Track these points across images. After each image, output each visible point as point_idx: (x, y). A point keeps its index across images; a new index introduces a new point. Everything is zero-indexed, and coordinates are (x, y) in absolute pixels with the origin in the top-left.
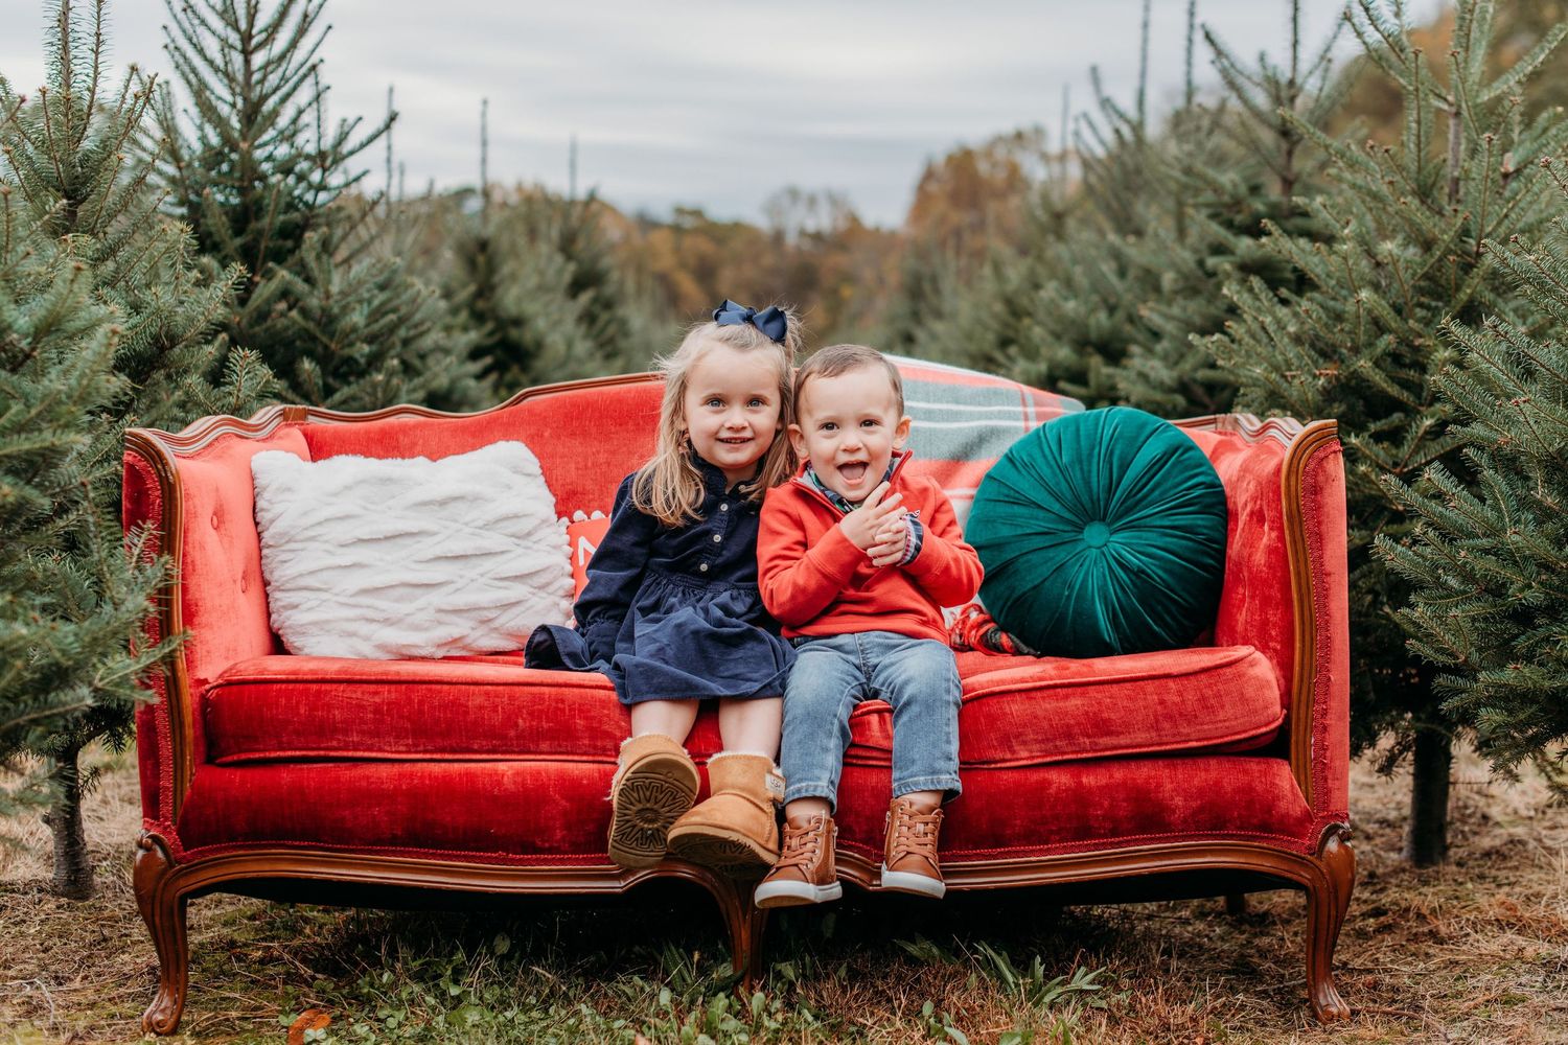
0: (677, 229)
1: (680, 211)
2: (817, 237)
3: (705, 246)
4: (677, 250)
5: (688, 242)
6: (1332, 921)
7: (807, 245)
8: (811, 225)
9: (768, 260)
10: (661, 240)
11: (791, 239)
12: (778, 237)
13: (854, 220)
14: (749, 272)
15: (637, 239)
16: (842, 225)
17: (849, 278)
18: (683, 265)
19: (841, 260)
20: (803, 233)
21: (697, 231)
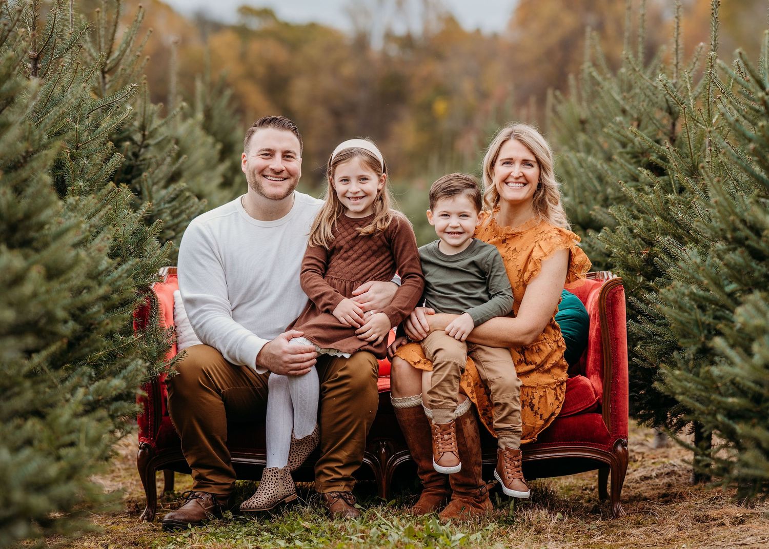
0: (242, 32)
1: (246, 11)
2: (407, 42)
3: (275, 52)
4: (243, 57)
5: (256, 47)
6: (619, 479)
7: (394, 51)
8: (400, 29)
9: (349, 70)
10: (223, 44)
11: (377, 44)
12: (361, 43)
13: (451, 21)
14: (327, 82)
15: (196, 45)
16: (436, 27)
17: (444, 92)
18: (250, 75)
19: (436, 69)
20: (389, 36)
21: (264, 35)
